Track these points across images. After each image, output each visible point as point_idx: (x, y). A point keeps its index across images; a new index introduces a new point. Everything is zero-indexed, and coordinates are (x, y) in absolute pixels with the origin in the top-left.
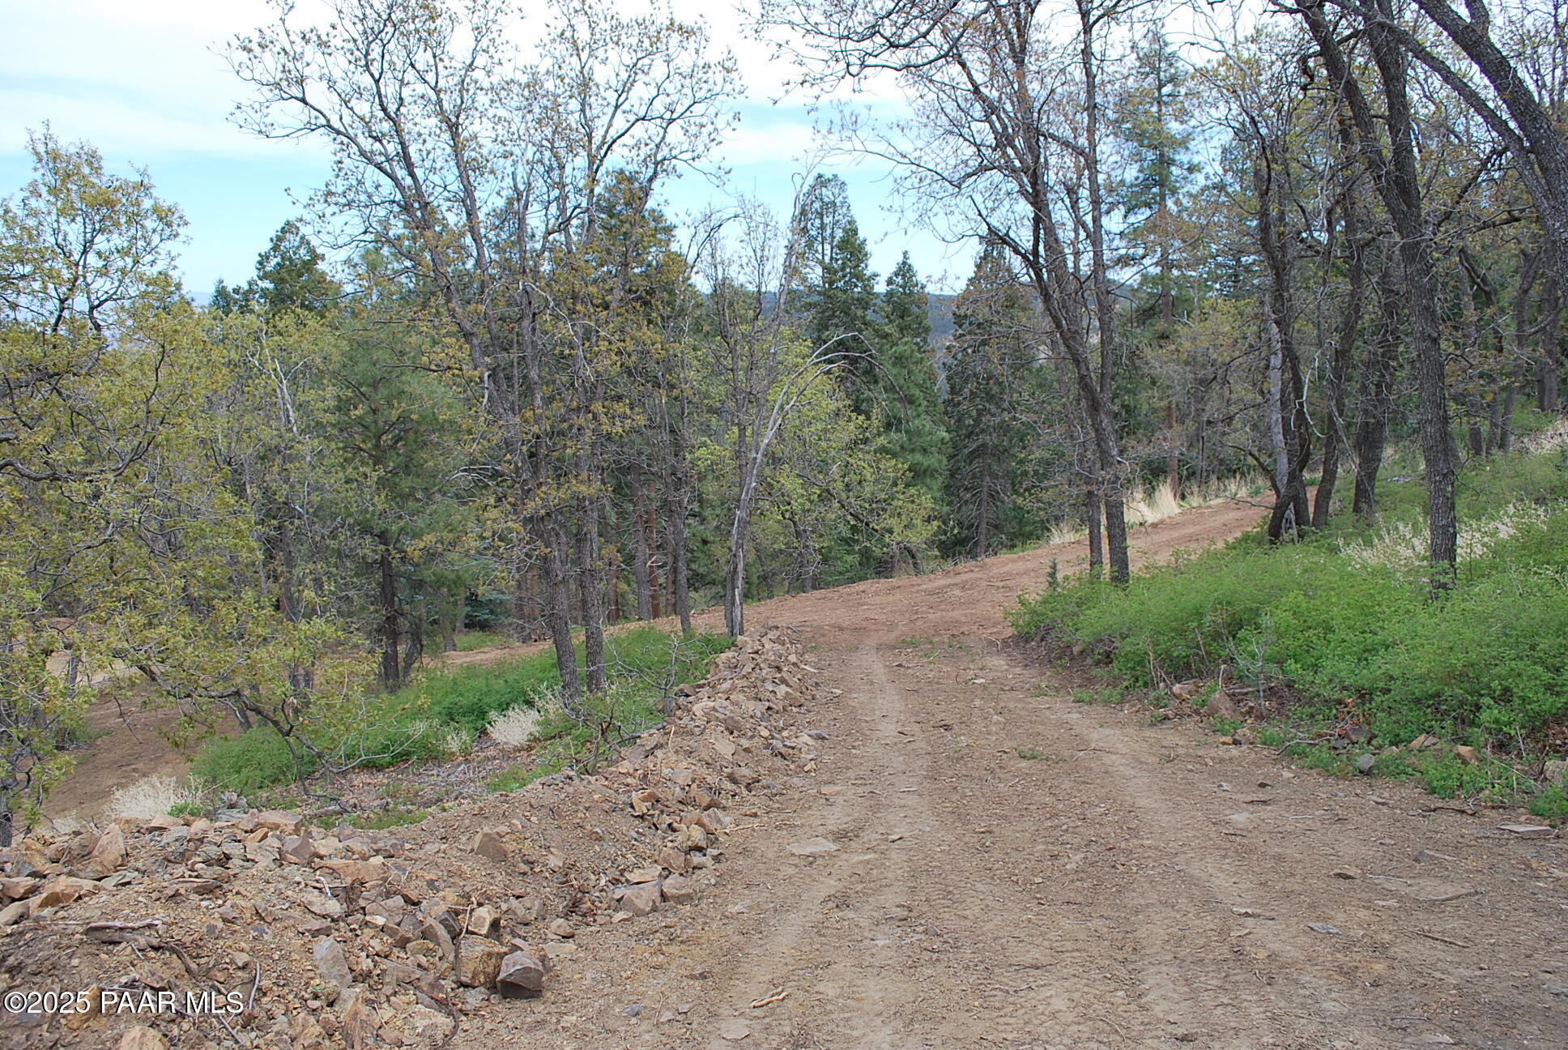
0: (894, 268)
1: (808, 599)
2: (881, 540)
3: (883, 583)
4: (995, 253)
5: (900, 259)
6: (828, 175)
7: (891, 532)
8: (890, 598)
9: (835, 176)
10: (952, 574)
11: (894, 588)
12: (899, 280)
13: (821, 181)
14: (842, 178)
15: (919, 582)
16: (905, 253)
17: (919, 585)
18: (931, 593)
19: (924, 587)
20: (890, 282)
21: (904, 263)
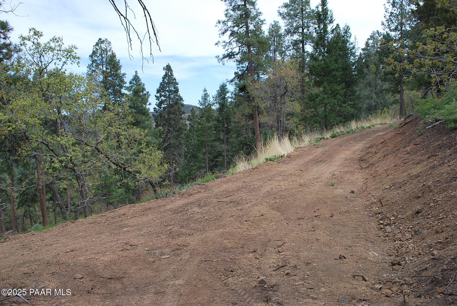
0: (132, 77)
1: (83, 224)
2: (134, 177)
3: (138, 207)
4: (169, 73)
5: (134, 74)
6: (103, 39)
7: (140, 173)
8: (145, 219)
9: (106, 39)
10: (186, 195)
11: (146, 210)
12: (134, 82)
13: (101, 41)
14: (109, 40)
15: (164, 203)
16: (136, 72)
17: (164, 206)
18: (176, 211)
19: (169, 207)
20: (131, 83)
21: (136, 76)
